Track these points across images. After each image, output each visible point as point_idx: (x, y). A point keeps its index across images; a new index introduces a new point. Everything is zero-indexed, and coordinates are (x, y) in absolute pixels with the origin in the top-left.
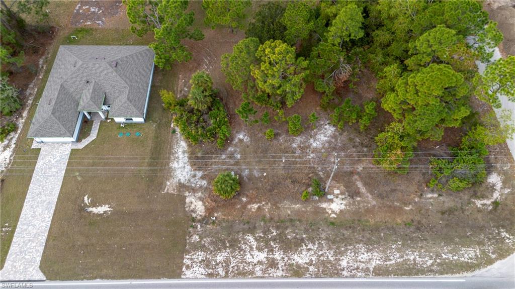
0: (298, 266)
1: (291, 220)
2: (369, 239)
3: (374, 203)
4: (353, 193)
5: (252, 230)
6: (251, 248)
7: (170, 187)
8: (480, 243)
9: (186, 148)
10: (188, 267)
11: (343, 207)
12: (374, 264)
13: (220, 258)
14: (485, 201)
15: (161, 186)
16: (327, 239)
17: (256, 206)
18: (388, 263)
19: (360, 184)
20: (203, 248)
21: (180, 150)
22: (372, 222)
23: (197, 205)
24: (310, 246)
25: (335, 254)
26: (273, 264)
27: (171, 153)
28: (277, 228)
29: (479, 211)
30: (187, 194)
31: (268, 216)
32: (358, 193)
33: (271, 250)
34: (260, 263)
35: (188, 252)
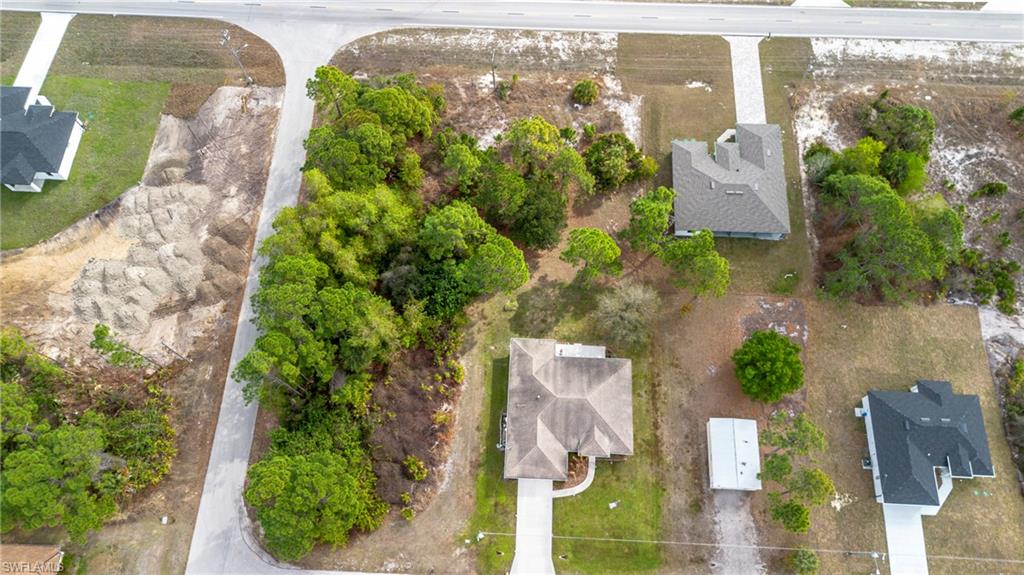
0: (527, 37)
1: (529, 70)
2: (467, 53)
3: (455, 80)
4: (471, 88)
5: (563, 63)
6: (564, 50)
7: (637, 101)
8: (379, 47)
9: (626, 133)
10: (614, 40)
11: (483, 77)
12: (468, 36)
13: (588, 45)
14: (358, 77)
15: (645, 101)
16: (501, 55)
17: (559, 81)
18: (457, 37)
19: (464, 95)
20: (603, 52)
21: (632, 132)
22: (461, 66)
23: (611, 83)
24: (516, 50)
25: (496, 44)
26: (547, 39)
27: (642, 130)
28: (541, 64)
29: (367, 71)
30: (621, 93)
31: (549, 74)
32: (467, 88)
33: (547, 48)
34: (557, 40)
35: (614, 49)
